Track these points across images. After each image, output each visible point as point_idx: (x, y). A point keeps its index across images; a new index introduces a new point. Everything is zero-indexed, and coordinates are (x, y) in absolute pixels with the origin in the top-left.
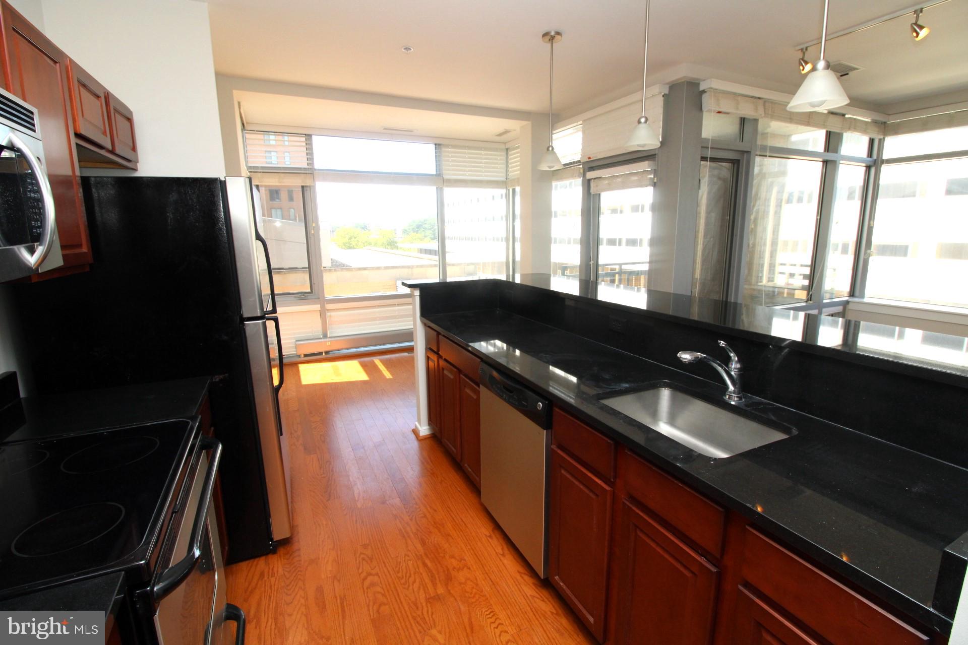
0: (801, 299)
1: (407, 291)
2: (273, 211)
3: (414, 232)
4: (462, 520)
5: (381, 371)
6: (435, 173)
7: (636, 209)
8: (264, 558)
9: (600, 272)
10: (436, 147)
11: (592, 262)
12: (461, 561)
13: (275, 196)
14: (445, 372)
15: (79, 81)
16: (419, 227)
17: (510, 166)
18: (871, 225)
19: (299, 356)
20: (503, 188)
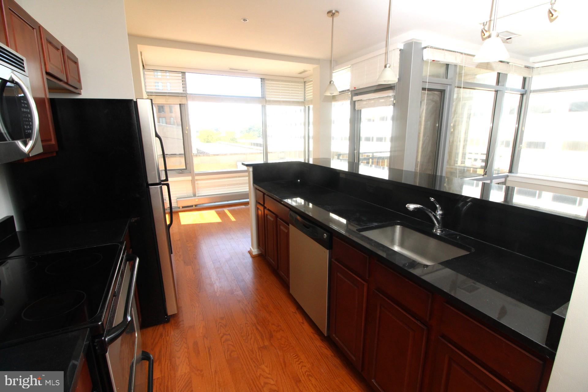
0: (480, 174)
1: (245, 168)
2: (161, 119)
3: (247, 132)
4: (278, 303)
5: (229, 217)
6: (261, 96)
7: (383, 119)
8: (162, 325)
9: (361, 157)
10: (261, 81)
11: (356, 151)
12: (278, 327)
13: (161, 110)
14: (269, 217)
15: (47, 40)
16: (250, 129)
17: (306, 92)
18: (523, 130)
19: (179, 208)
20: (303, 106)
